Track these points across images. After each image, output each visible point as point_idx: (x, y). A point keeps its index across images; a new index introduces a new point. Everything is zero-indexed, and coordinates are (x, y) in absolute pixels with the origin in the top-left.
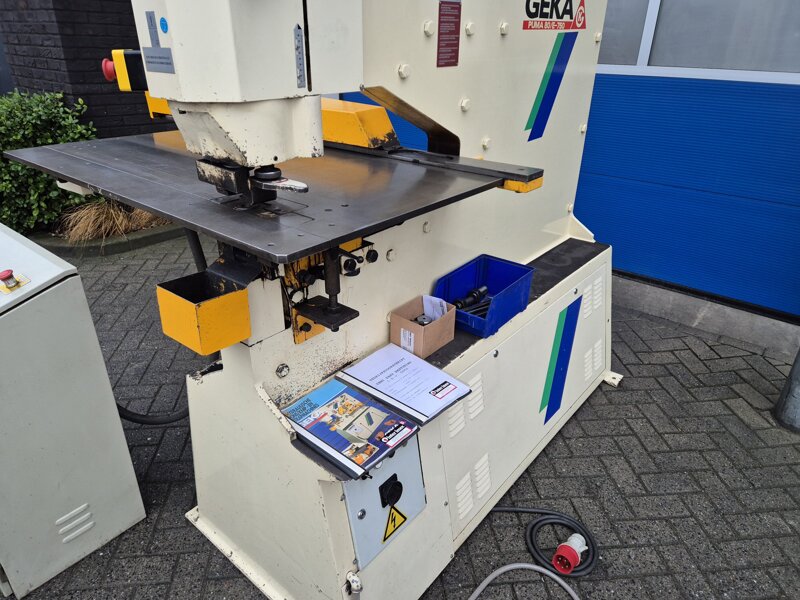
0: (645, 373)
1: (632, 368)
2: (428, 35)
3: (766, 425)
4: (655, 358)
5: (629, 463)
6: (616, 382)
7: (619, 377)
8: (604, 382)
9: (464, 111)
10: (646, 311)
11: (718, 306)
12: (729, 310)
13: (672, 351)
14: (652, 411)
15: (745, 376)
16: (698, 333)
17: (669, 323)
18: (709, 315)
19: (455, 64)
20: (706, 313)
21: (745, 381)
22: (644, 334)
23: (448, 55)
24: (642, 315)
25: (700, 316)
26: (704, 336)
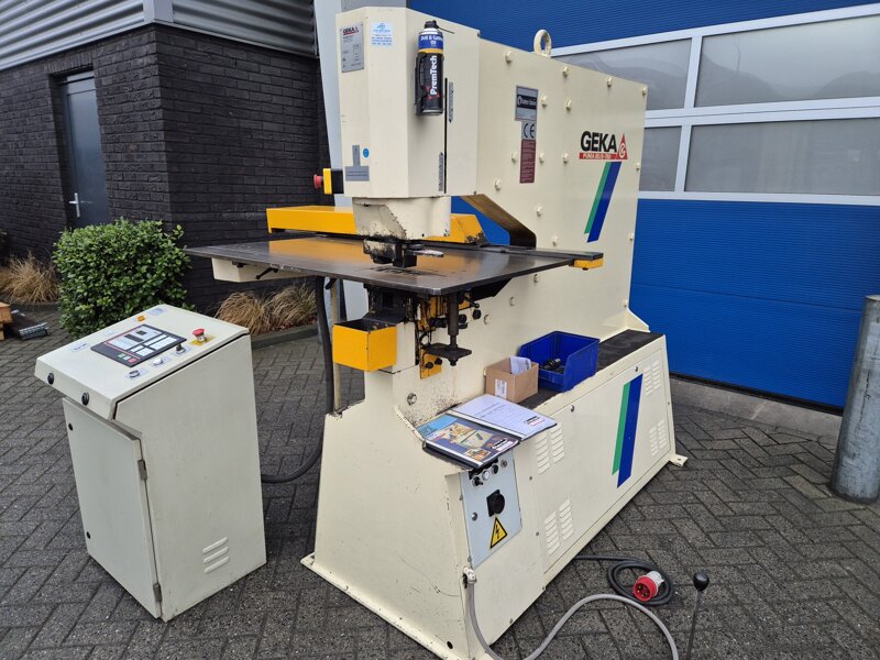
0: (708, 457)
1: (695, 453)
2: (514, 161)
3: (823, 496)
4: (716, 445)
5: (698, 525)
6: (682, 463)
7: (684, 459)
8: (670, 463)
9: (539, 215)
10: (706, 407)
11: (774, 403)
12: (784, 406)
13: (732, 440)
14: (716, 485)
15: (802, 459)
16: (756, 425)
17: (728, 417)
18: (766, 410)
19: (532, 181)
20: (762, 408)
21: (802, 462)
22: (706, 426)
23: (527, 175)
24: (701, 410)
25: (757, 411)
26: (762, 427)
